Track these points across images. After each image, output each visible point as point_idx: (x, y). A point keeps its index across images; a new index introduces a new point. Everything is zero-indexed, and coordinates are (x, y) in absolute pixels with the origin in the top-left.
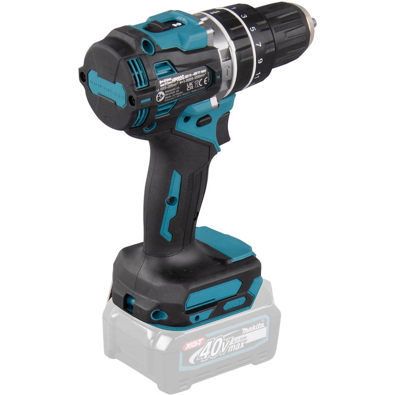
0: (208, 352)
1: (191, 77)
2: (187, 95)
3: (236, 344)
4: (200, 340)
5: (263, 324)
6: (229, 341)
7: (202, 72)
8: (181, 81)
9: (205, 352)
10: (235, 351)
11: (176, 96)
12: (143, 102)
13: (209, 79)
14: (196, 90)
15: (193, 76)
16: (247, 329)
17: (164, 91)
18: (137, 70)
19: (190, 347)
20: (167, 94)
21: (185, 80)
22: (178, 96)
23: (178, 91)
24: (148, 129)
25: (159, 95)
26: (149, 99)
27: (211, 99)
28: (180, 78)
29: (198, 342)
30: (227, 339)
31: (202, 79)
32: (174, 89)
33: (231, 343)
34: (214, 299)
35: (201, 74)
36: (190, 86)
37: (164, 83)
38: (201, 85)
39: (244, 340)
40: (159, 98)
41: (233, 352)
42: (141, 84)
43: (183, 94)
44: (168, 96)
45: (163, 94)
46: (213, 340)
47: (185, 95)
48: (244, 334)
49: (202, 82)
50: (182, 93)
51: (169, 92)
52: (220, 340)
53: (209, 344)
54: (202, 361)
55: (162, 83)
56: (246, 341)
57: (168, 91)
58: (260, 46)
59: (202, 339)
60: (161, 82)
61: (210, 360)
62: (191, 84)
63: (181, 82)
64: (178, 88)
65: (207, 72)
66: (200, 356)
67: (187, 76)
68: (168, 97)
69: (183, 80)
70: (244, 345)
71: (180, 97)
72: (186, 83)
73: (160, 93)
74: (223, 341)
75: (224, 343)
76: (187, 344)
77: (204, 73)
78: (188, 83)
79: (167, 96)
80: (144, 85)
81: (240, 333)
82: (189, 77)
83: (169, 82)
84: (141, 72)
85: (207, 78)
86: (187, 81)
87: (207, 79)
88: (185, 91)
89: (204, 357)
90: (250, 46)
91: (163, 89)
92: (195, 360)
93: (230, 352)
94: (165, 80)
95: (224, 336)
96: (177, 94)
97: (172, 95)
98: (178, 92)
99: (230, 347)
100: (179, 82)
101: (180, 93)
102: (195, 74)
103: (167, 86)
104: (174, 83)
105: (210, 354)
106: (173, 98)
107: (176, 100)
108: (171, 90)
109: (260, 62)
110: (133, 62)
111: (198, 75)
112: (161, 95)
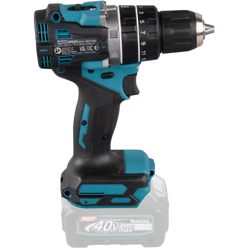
0: (101, 227)
2: (81, 54)
3: (125, 228)
4: (94, 218)
5: (148, 221)
6: (118, 225)
7: (93, 41)
8: (75, 44)
9: (99, 226)
10: (124, 233)
11: (72, 53)
12: (41, 51)
13: (98, 47)
14: (88, 52)
15: (85, 43)
16: (133, 220)
17: (61, 48)
18: (43, 30)
19: (85, 220)
20: (63, 50)
21: (78, 44)
22: (73, 53)
23: (72, 50)
25: (56, 49)
26: (46, 50)
27: (103, 61)
28: (74, 42)
29: (92, 218)
30: (117, 223)
31: (92, 46)
32: (69, 48)
33: (121, 226)
34: (103, 193)
36: (82, 49)
37: (61, 42)
38: (93, 50)
39: (132, 227)
40: (57, 51)
41: (122, 233)
42: (44, 40)
43: (77, 53)
44: (65, 51)
45: (60, 49)
46: (105, 220)
47: (79, 54)
48: (132, 223)
49: (93, 48)
50: (76, 51)
51: (65, 49)
52: (111, 222)
53: (102, 222)
54: (96, 232)
55: (59, 42)
56: (134, 228)
57: (64, 48)
58: (144, 33)
59: (95, 217)
60: (58, 41)
61: (102, 233)
62: (83, 47)
63: (74, 45)
64: (73, 48)
66: (94, 228)
67: (80, 42)
68: (64, 52)
69: (76, 44)
70: (132, 230)
71: (75, 54)
72: (79, 46)
73: (58, 48)
74: (113, 223)
75: (114, 225)
76: (83, 217)
77: (95, 42)
78: (81, 46)
79: (64, 51)
80: (46, 41)
81: (128, 222)
82: (82, 43)
83: (65, 42)
84: (45, 32)
85: (96, 46)
86: (80, 44)
87: (97, 47)
88: (79, 51)
89: (97, 229)
90: (135, 32)
91: (59, 46)
92: (90, 229)
93: (120, 233)
95: (114, 220)
96: (72, 52)
97: (67, 51)
98: (73, 51)
99: (120, 229)
100: (73, 44)
101: (75, 51)
102: (87, 41)
103: (63, 45)
104: (69, 44)
105: (103, 229)
106: (69, 54)
107: (73, 56)
108: (66, 48)
109: (143, 44)
110: (42, 25)
111: (89, 42)
112: (59, 50)
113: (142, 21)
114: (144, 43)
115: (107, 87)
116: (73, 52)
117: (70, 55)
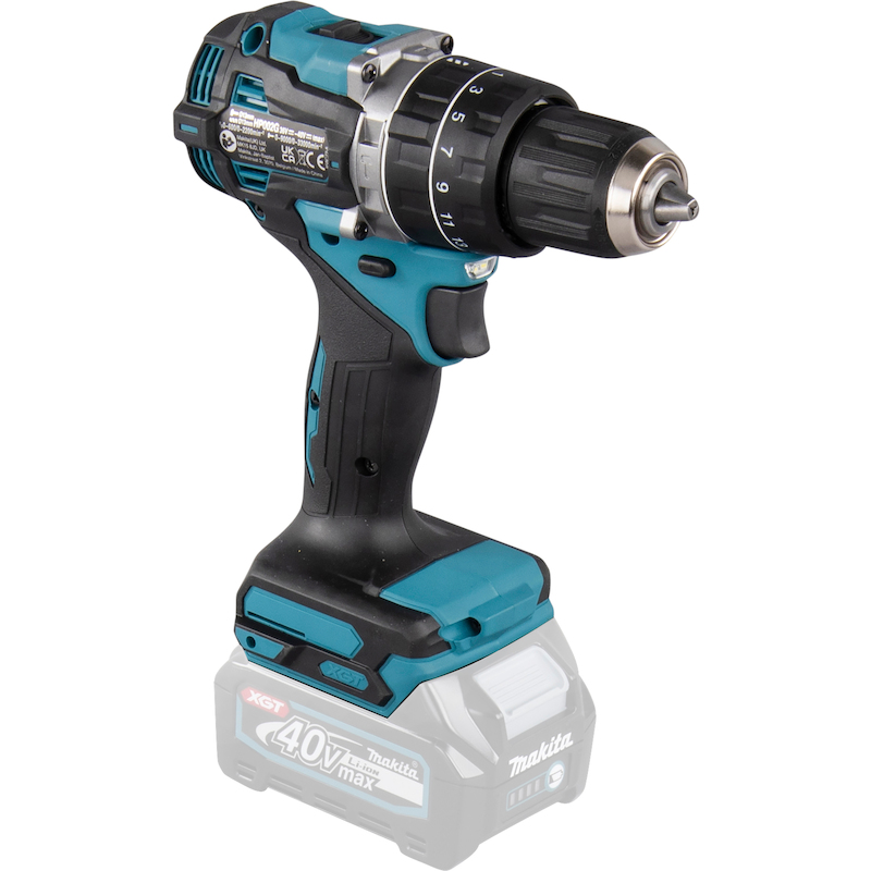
1: (292, 137)
3: (355, 771)
4: (278, 705)
5: (415, 772)
7: (316, 138)
8: (272, 133)
10: (354, 785)
12: (184, 128)
13: (327, 162)
14: (304, 172)
15: (297, 138)
16: (377, 754)
18: (210, 68)
19: (257, 703)
21: (279, 134)
23: (264, 150)
26: (195, 130)
29: (274, 705)
31: (311, 153)
32: (255, 141)
33: (345, 761)
34: (303, 635)
35: (313, 142)
36: (288, 155)
37: (238, 117)
38: (312, 166)
39: (373, 775)
41: (349, 783)
42: (203, 97)
44: (245, 149)
45: (234, 139)
47: (283, 169)
48: (372, 762)
49: (313, 161)
50: (272, 158)
51: (245, 142)
55: (234, 116)
56: (376, 780)
57: (244, 139)
58: (449, 156)
60: (232, 112)
62: (289, 150)
63: (269, 136)
64: (263, 144)
67: (284, 130)
69: (273, 133)
70: (372, 785)
71: (271, 167)
72: (280, 143)
73: (228, 134)
77: (319, 144)
78: (285, 145)
79: (242, 148)
80: (205, 102)
82: (288, 135)
83: (247, 120)
84: (211, 76)
85: (323, 156)
86: (283, 139)
90: (427, 143)
91: (233, 128)
93: (344, 781)
94: (241, 114)
96: (263, 156)
97: (250, 150)
98: (264, 153)
100: (266, 132)
102: (301, 134)
103: (241, 126)
107: (268, 171)
109: (442, 190)
111: (306, 140)
112: (230, 140)
113: (460, 115)
114: (444, 187)
116: (267, 157)
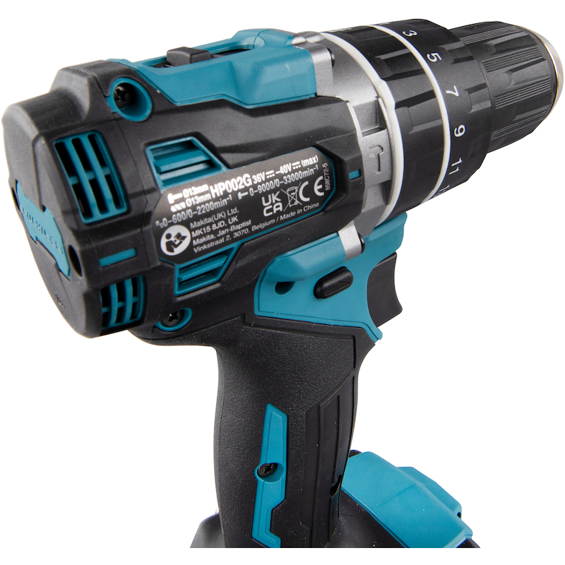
1: (272, 179)
2: (266, 228)
7: (306, 162)
8: (242, 191)
11: (231, 234)
12: (106, 261)
13: (327, 182)
14: (293, 214)
15: (280, 177)
17: (186, 223)
18: (88, 166)
20: (199, 232)
21: (255, 186)
22: (236, 235)
23: (235, 219)
24: (171, 323)
25: (169, 236)
26: (129, 253)
27: (339, 232)
28: (236, 183)
31: (306, 183)
32: (220, 215)
35: (303, 169)
36: (273, 205)
37: (183, 200)
38: (308, 199)
40: (170, 246)
42: (103, 207)
43: (255, 228)
44: (205, 235)
45: (184, 231)
47: (260, 230)
49: (309, 191)
50: (249, 223)
51: (205, 226)
55: (177, 202)
57: (201, 223)
58: (457, 94)
60: (171, 198)
62: (274, 197)
63: (240, 196)
64: (235, 211)
65: (320, 163)
67: (258, 178)
68: (203, 240)
69: (246, 189)
71: (244, 236)
72: (258, 197)
73: (174, 231)
77: (312, 166)
78: (266, 194)
79: (200, 237)
80: (113, 211)
82: (268, 180)
83: (200, 195)
84: (101, 174)
85: (321, 178)
86: (261, 189)
87: (322, 182)
88: (258, 218)
90: (431, 95)
91: (183, 216)
94: (186, 192)
96: (233, 228)
97: (212, 232)
98: (236, 223)
100: (235, 193)
101: (244, 224)
102: (284, 169)
103: (194, 208)
104: (217, 199)
106: (222, 241)
107: (235, 245)
108: (210, 220)
109: (460, 134)
110: (78, 145)
111: (293, 171)
112: (178, 236)
113: (433, 55)
114: (461, 130)
115: (333, 323)
116: (239, 227)
117: (226, 243)
